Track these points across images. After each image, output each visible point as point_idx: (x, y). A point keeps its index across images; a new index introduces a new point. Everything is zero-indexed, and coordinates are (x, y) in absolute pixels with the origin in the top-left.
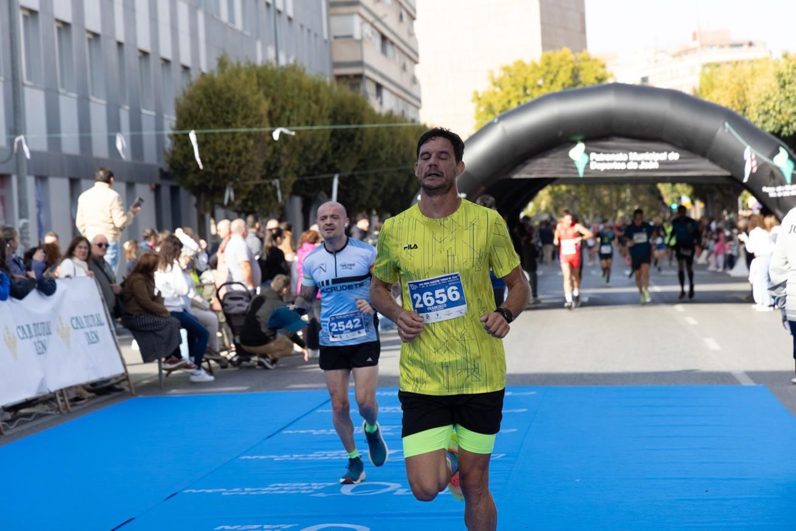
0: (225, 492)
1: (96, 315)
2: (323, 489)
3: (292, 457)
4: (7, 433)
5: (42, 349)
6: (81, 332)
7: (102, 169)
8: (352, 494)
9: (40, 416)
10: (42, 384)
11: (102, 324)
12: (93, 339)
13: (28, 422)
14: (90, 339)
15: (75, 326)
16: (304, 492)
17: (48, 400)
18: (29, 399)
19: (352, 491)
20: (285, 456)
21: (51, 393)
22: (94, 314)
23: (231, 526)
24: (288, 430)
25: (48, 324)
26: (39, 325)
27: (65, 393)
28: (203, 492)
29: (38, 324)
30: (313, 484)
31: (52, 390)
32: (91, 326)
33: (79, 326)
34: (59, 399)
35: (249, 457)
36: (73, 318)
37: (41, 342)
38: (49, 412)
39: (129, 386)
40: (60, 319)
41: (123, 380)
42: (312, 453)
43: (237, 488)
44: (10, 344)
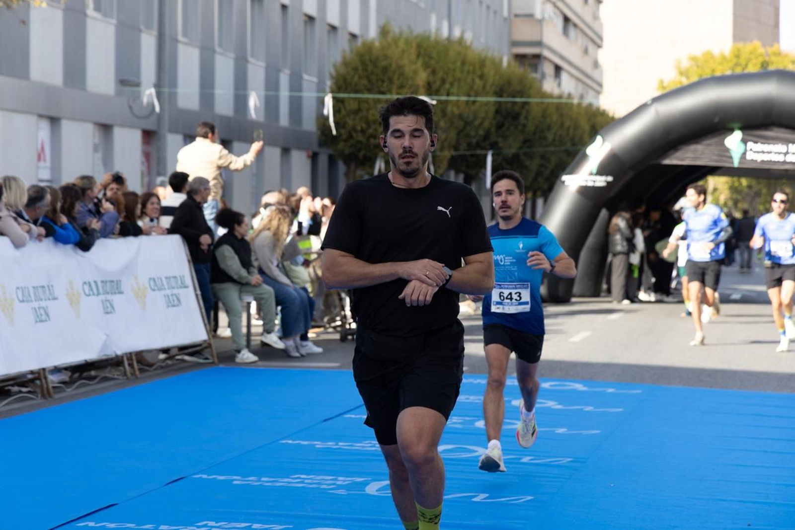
0: (237, 480)
1: (180, 276)
2: (348, 484)
3: (337, 445)
4: (57, 396)
5: (109, 309)
6: (157, 292)
7: (204, 124)
8: (376, 493)
9: (106, 379)
10: (105, 346)
11: (186, 287)
12: (174, 302)
13: (89, 385)
14: (170, 302)
15: (153, 287)
16: (325, 487)
17: (115, 362)
18: (89, 361)
19: (377, 491)
20: (330, 443)
21: (117, 356)
22: (177, 275)
23: (217, 522)
24: (353, 414)
25: (118, 283)
26: (108, 284)
27: (134, 357)
29: (106, 282)
30: (340, 478)
31: (119, 353)
32: (173, 288)
33: (156, 288)
34: (126, 363)
35: (290, 442)
36: (150, 279)
37: (108, 301)
38: (116, 377)
39: (213, 356)
40: (136, 278)
41: (206, 348)
42: (361, 443)
43: (254, 476)
44: (73, 300)
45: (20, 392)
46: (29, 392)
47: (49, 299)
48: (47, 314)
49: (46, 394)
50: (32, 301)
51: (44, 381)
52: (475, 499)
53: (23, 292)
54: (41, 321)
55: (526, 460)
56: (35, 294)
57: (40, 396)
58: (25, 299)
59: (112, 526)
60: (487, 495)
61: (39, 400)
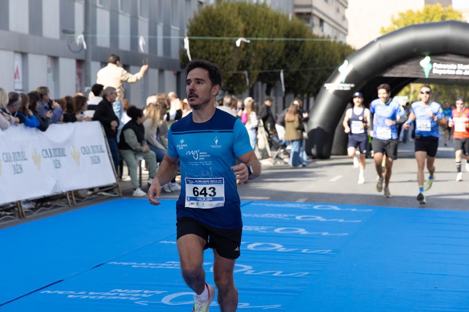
0: (135, 265)
1: (100, 146)
4: (28, 217)
5: (58, 165)
6: (86, 155)
7: (113, 55)
9: (56, 207)
10: (56, 187)
11: (103, 152)
12: (96, 161)
13: (46, 210)
14: (94, 161)
15: (83, 152)
17: (61, 197)
18: (46, 196)
21: (63, 193)
22: (98, 145)
23: (123, 290)
25: (63, 149)
26: (57, 151)
27: (73, 194)
28: (122, 264)
29: (56, 149)
31: (64, 191)
32: (96, 152)
33: (85, 153)
34: (68, 197)
35: (165, 242)
36: (82, 147)
37: (56, 160)
38: (62, 205)
39: (119, 192)
40: (74, 147)
41: (116, 187)
43: (144, 263)
44: (37, 160)
45: (6, 215)
46: (11, 215)
47: (22, 160)
48: (21, 169)
49: (21, 216)
50: (12, 161)
51: (20, 208)
52: (274, 275)
53: (7, 156)
54: (18, 173)
55: (304, 251)
56: (14, 157)
57: (17, 217)
58: (8, 160)
59: (61, 293)
60: (281, 272)
61: (17, 219)
